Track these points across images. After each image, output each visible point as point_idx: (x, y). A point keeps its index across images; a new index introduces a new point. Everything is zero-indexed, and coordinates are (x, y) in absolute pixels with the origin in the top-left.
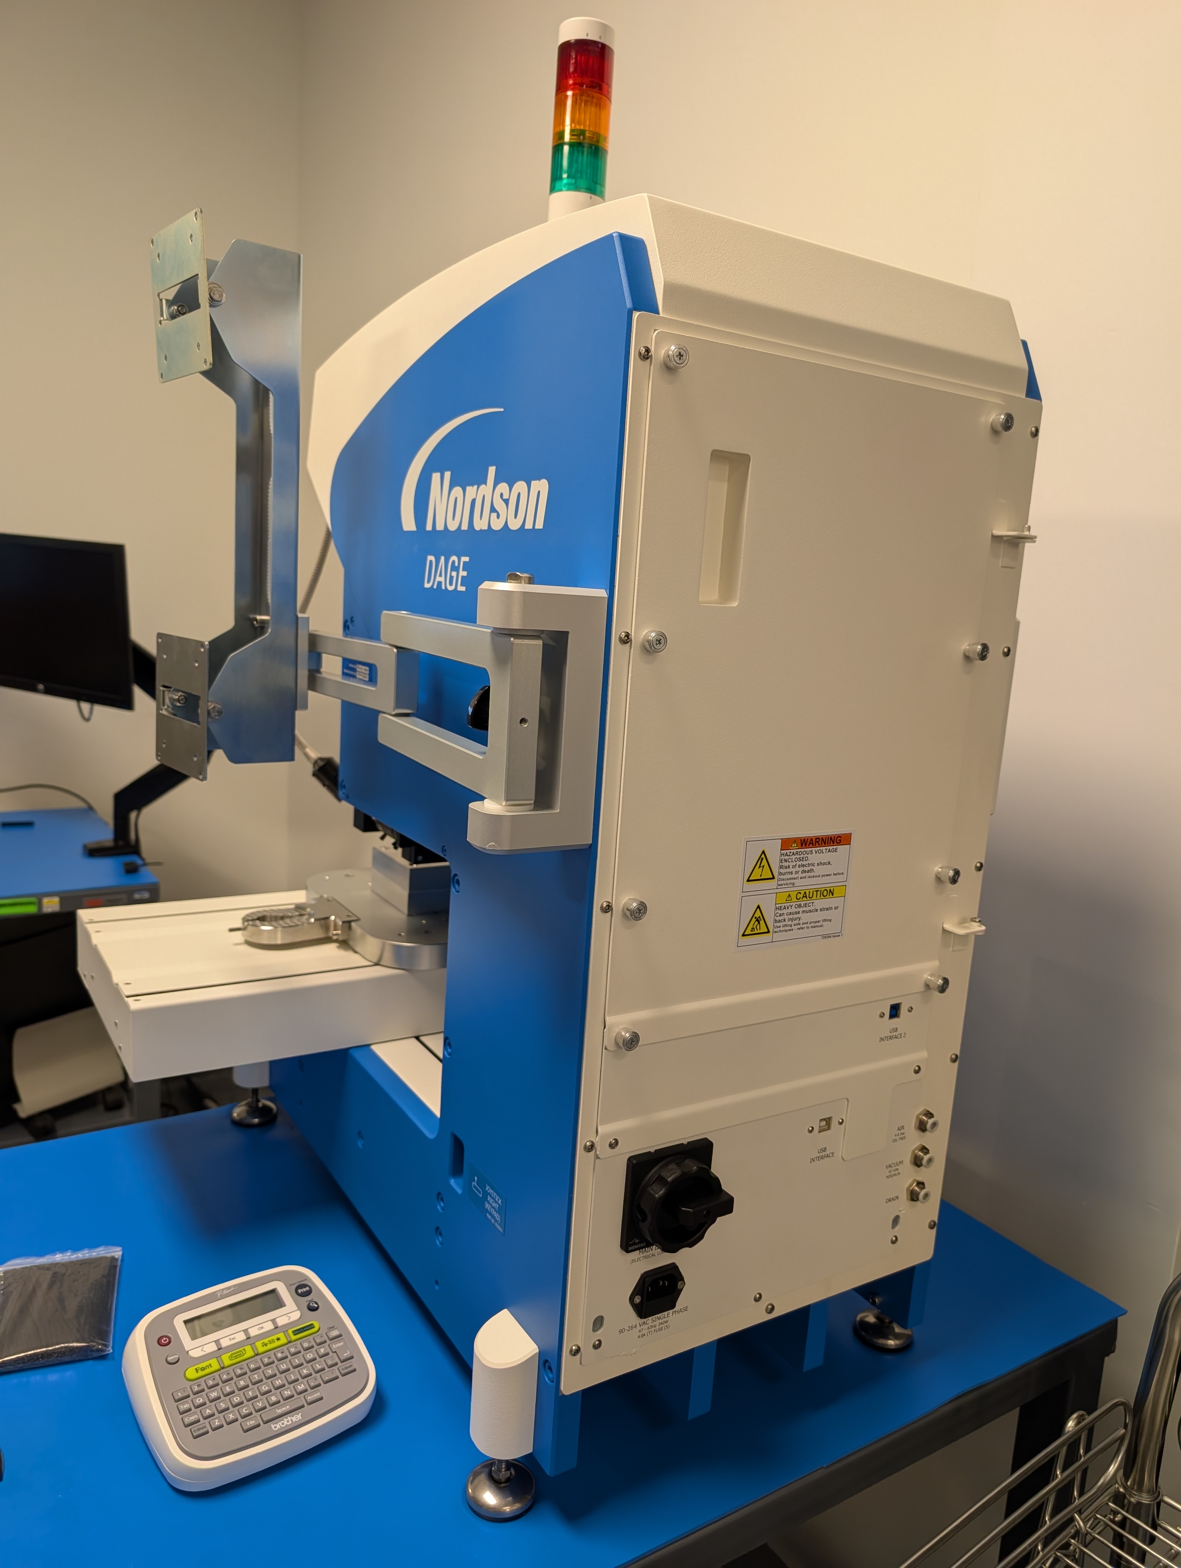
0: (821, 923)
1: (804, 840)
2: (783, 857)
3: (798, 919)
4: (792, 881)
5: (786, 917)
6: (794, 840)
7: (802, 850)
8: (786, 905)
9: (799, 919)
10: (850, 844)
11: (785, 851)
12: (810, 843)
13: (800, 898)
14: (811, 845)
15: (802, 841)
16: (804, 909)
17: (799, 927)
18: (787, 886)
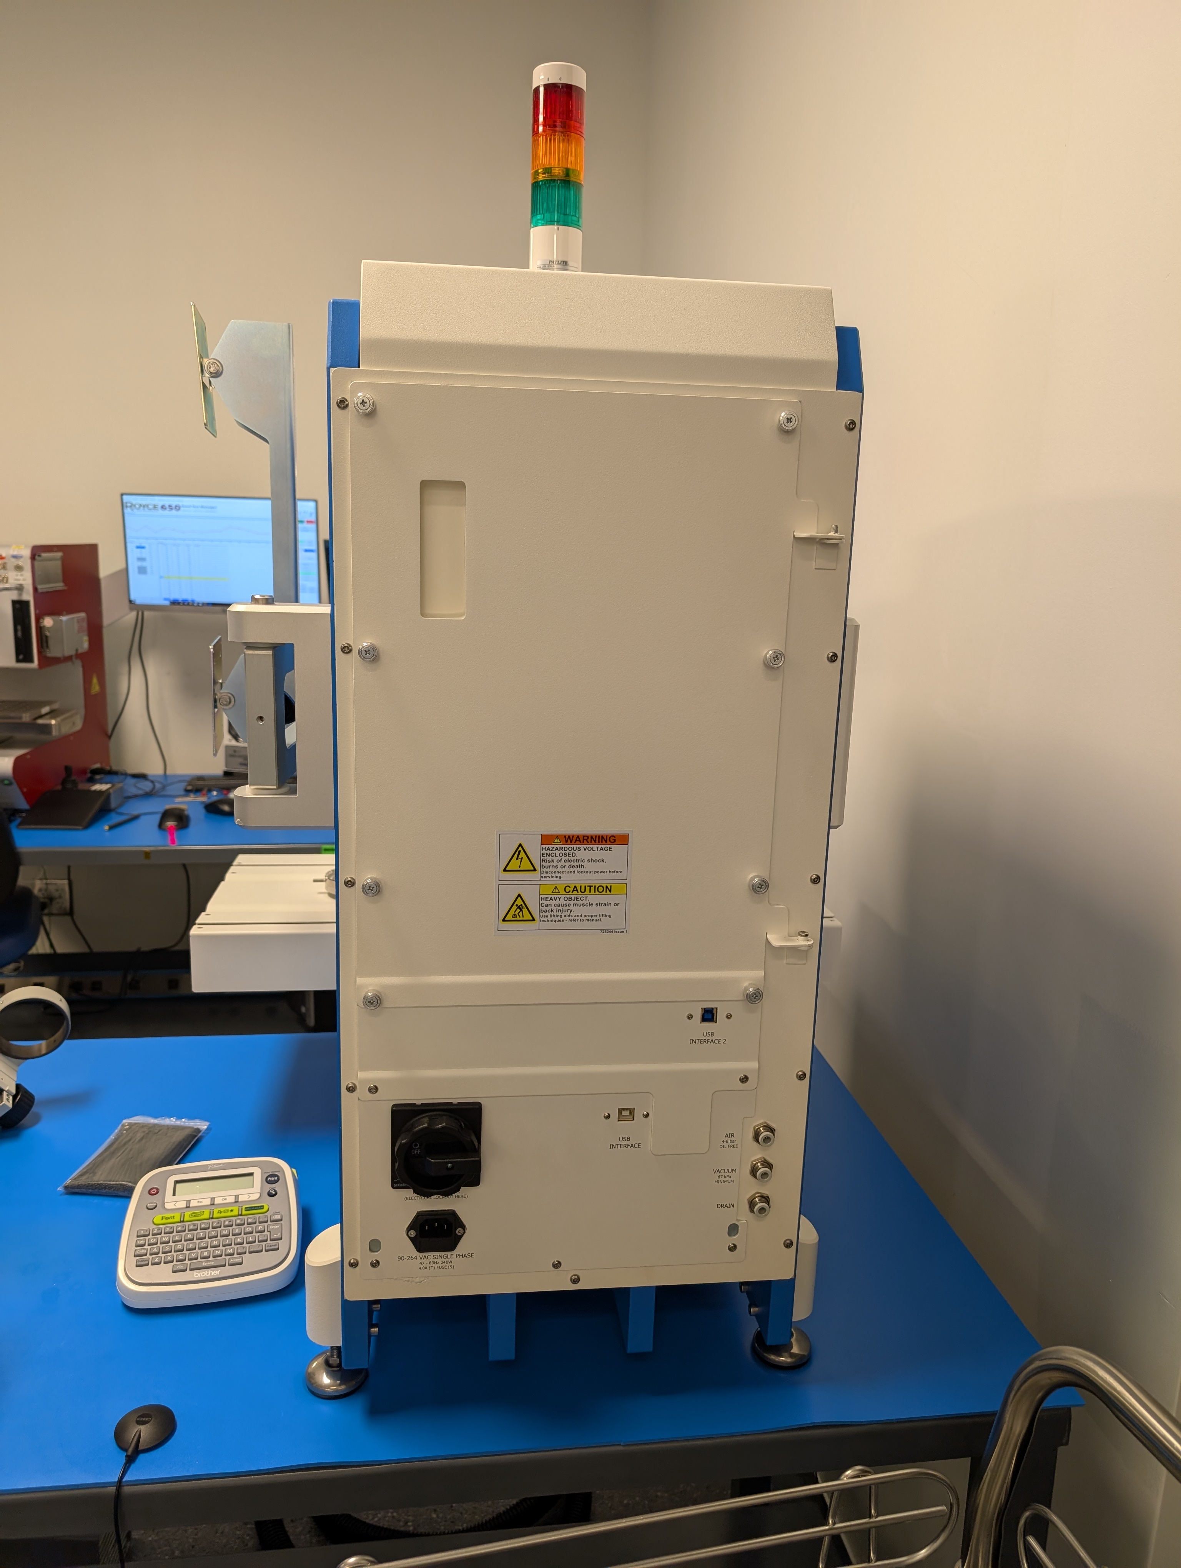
0: (598, 918)
1: (569, 837)
2: (544, 851)
3: (569, 911)
4: (558, 875)
5: (555, 909)
6: (557, 836)
7: (568, 846)
8: (553, 896)
9: (571, 912)
10: (628, 844)
11: (547, 846)
12: (576, 840)
13: (570, 891)
14: (577, 842)
15: (567, 837)
16: (576, 902)
17: (571, 918)
18: (552, 879)
